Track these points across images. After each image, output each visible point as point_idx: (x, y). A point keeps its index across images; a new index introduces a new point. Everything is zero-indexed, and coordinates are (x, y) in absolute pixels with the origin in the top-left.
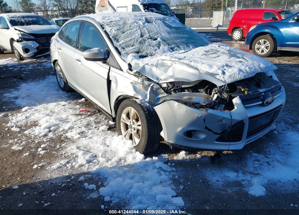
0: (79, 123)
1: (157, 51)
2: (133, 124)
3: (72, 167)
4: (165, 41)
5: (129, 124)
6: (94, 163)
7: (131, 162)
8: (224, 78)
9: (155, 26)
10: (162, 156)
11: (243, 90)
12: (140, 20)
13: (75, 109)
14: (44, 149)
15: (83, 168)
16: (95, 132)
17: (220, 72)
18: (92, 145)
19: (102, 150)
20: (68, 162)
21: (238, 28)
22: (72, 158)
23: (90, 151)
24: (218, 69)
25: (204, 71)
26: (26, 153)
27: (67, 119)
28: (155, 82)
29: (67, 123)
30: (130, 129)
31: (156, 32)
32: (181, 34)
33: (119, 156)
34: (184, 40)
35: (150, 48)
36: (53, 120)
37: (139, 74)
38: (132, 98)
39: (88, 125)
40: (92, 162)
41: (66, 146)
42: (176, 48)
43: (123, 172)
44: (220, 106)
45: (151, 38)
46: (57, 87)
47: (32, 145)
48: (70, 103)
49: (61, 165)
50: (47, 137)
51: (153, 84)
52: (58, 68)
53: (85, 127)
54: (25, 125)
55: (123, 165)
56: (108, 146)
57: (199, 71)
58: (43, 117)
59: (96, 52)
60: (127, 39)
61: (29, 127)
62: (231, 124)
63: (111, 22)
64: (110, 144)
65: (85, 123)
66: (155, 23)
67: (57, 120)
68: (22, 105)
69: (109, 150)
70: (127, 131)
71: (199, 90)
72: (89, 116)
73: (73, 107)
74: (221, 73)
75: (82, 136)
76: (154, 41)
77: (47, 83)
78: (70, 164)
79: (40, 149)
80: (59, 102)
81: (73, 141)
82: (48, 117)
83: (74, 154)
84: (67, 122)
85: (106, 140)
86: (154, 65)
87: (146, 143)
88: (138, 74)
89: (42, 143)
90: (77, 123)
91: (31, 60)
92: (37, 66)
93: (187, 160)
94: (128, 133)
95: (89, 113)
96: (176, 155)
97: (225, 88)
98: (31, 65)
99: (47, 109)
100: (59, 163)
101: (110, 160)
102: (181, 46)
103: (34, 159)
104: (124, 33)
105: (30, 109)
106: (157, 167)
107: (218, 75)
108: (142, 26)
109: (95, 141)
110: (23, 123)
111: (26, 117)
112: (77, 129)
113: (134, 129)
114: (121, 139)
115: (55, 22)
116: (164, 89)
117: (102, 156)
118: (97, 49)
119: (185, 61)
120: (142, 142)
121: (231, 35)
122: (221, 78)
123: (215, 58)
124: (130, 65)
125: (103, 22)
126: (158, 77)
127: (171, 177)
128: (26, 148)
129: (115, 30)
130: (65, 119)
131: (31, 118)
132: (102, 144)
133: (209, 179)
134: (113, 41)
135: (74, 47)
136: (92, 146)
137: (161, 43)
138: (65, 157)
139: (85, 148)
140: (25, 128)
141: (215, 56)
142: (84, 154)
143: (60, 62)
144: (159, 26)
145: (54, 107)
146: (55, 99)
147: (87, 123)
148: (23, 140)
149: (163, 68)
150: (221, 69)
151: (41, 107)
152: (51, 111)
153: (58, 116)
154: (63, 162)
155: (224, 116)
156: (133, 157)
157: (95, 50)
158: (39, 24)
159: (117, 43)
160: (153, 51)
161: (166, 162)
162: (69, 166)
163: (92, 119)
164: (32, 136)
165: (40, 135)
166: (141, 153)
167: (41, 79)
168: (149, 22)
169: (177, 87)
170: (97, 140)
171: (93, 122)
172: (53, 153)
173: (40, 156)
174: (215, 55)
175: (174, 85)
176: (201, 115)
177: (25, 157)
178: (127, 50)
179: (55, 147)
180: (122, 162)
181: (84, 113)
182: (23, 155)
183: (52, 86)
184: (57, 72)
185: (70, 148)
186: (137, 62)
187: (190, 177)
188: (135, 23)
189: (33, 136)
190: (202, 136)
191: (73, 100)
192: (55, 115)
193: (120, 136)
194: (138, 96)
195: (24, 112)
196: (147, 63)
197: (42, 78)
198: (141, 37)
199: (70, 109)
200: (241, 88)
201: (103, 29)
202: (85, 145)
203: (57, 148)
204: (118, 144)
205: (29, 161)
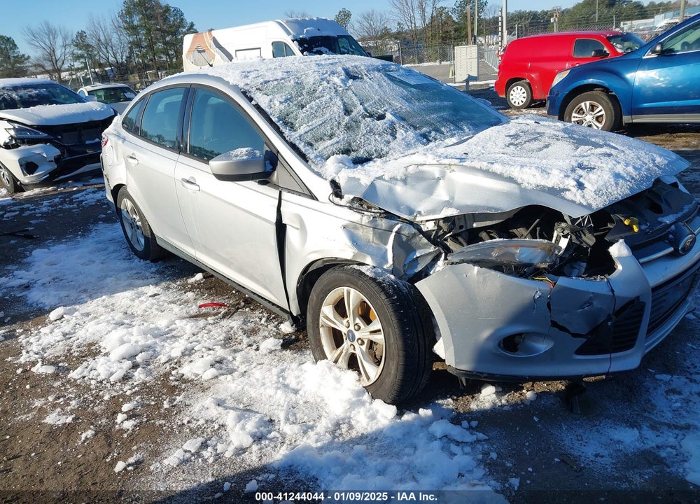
0: (205, 339)
1: (392, 144)
2: (358, 330)
3: (218, 457)
4: (404, 119)
5: (344, 330)
6: (271, 440)
7: (367, 429)
8: (583, 197)
9: (371, 86)
10: (439, 404)
11: (627, 222)
12: (333, 73)
13: (185, 302)
14: (131, 415)
15: (246, 456)
16: (252, 358)
17: (571, 183)
18: (253, 393)
19: (282, 402)
20: (204, 445)
21: (520, 79)
22: (212, 432)
23: (253, 408)
24: (565, 176)
25: (531, 184)
26: (85, 430)
27: (171, 330)
28: (405, 221)
29: (173, 340)
30: (350, 343)
31: (379, 100)
32: (435, 100)
33: (331, 416)
34: (445, 114)
35: (372, 139)
36: (136, 337)
37: (360, 204)
38: (346, 265)
39: (228, 341)
40: (266, 439)
41: (188, 402)
42: (433, 134)
43: (353, 457)
44: (576, 266)
45: (371, 116)
46: (124, 253)
47: (96, 409)
48: (168, 288)
49: (188, 455)
50: (130, 383)
51: (399, 226)
52: (126, 204)
53: (224, 346)
54: (66, 356)
55: (347, 439)
56: (296, 392)
57: (519, 184)
58: (109, 332)
59: (245, 157)
60: (314, 122)
61: (77, 359)
62: (614, 310)
63: (266, 82)
64: (299, 386)
65: (219, 336)
66: (370, 79)
67: (149, 335)
68: (47, 304)
69: (301, 402)
70: (341, 348)
71: (515, 231)
72: (224, 317)
73: (178, 297)
74: (574, 186)
75: (220, 371)
76: (378, 122)
77: (98, 242)
78: (210, 449)
79: (120, 417)
80: (140, 289)
81: (203, 388)
82: (121, 331)
83: (213, 422)
84: (173, 336)
85: (286, 374)
86: (399, 178)
87: (400, 376)
88: (357, 204)
89: (121, 400)
90: (199, 338)
91: (43, 190)
92: (62, 203)
93: (505, 408)
94: (343, 354)
95: (223, 310)
96: (473, 397)
97: (584, 220)
98: (45, 203)
99: (113, 310)
100: (180, 451)
101: (312, 428)
102: (443, 129)
103: (110, 445)
104: (303, 107)
105: (71, 313)
106: (439, 435)
107: (569, 190)
108: (341, 87)
109: (258, 380)
110: (59, 350)
111: (65, 335)
112: (205, 355)
113: (360, 341)
114: (327, 370)
115: (87, 95)
116: (427, 235)
117: (287, 419)
118: (244, 150)
119: (477, 164)
120: (390, 373)
121: (504, 96)
122: (578, 199)
123: (540, 150)
124: (335, 185)
125: (247, 84)
126: (412, 207)
127: (480, 456)
128: (83, 416)
129: (281, 103)
130: (167, 330)
131: (77, 335)
132: (278, 388)
133: (576, 453)
134: (281, 128)
135: (172, 149)
136: (253, 395)
137: (397, 125)
138: (193, 432)
139: (239, 401)
140: (67, 365)
141: (538, 146)
142: (239, 419)
143: (133, 189)
144: (380, 86)
145: (129, 303)
146: (127, 282)
147: (224, 335)
148: (71, 395)
149: (422, 185)
150: (572, 175)
151: (98, 306)
152: (126, 313)
153: (146, 324)
154: (192, 445)
155: (596, 292)
156: (368, 414)
157: (242, 152)
158: (57, 103)
159: (293, 133)
160: (382, 145)
161: (457, 419)
162: (209, 454)
163: (235, 323)
164: (90, 384)
165: (112, 379)
166: (388, 401)
167: (78, 235)
168: (354, 78)
169: (461, 227)
170: (264, 379)
171: (240, 332)
172: (157, 423)
173: (125, 436)
174: (536, 145)
175: (454, 224)
176: (539, 293)
177: (84, 441)
178: (320, 149)
179: (159, 406)
180: (344, 431)
181: (209, 309)
182: (78, 437)
183: (112, 248)
184: (124, 213)
185: (200, 405)
186: (352, 175)
187: (527, 452)
188: (325, 82)
189: (93, 382)
190: (543, 346)
191: (174, 282)
192: (138, 323)
193: (322, 363)
194: (365, 257)
195: (56, 320)
196: (379, 175)
197: (80, 233)
198: (345, 114)
199: (172, 302)
200: (623, 219)
201: (251, 102)
202: (236, 395)
203: (166, 409)
204: (321, 384)
205: (100, 452)
